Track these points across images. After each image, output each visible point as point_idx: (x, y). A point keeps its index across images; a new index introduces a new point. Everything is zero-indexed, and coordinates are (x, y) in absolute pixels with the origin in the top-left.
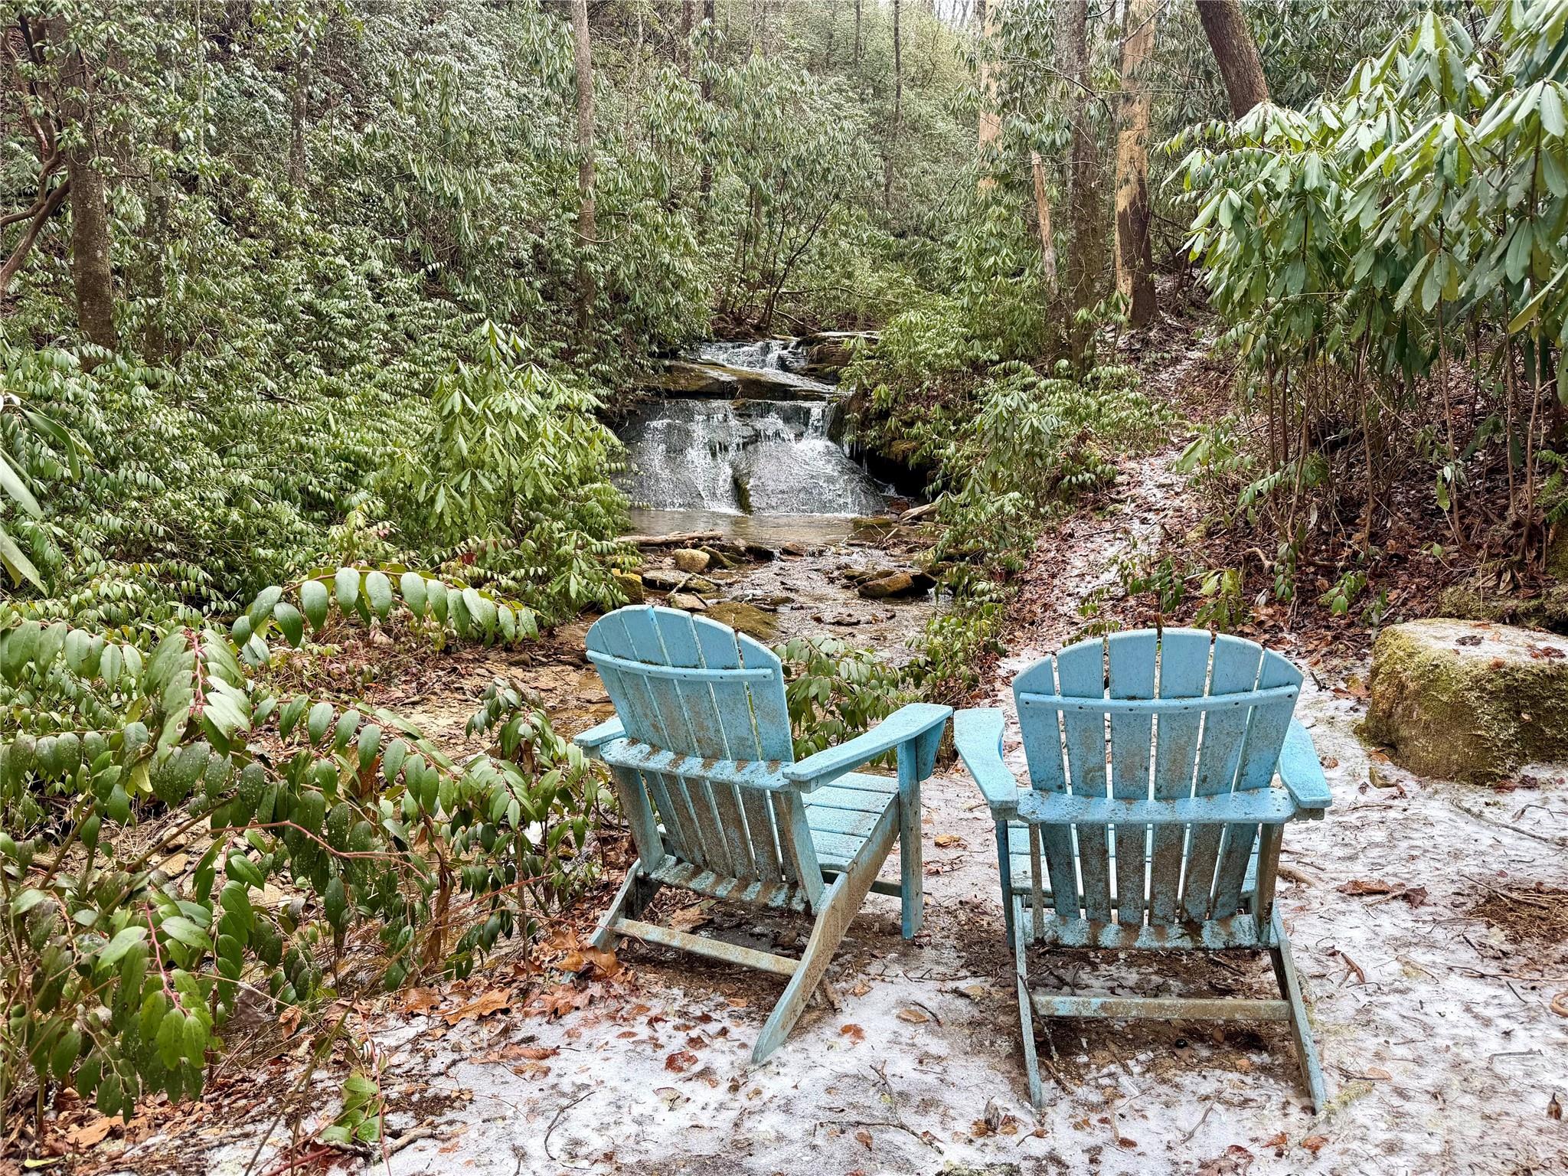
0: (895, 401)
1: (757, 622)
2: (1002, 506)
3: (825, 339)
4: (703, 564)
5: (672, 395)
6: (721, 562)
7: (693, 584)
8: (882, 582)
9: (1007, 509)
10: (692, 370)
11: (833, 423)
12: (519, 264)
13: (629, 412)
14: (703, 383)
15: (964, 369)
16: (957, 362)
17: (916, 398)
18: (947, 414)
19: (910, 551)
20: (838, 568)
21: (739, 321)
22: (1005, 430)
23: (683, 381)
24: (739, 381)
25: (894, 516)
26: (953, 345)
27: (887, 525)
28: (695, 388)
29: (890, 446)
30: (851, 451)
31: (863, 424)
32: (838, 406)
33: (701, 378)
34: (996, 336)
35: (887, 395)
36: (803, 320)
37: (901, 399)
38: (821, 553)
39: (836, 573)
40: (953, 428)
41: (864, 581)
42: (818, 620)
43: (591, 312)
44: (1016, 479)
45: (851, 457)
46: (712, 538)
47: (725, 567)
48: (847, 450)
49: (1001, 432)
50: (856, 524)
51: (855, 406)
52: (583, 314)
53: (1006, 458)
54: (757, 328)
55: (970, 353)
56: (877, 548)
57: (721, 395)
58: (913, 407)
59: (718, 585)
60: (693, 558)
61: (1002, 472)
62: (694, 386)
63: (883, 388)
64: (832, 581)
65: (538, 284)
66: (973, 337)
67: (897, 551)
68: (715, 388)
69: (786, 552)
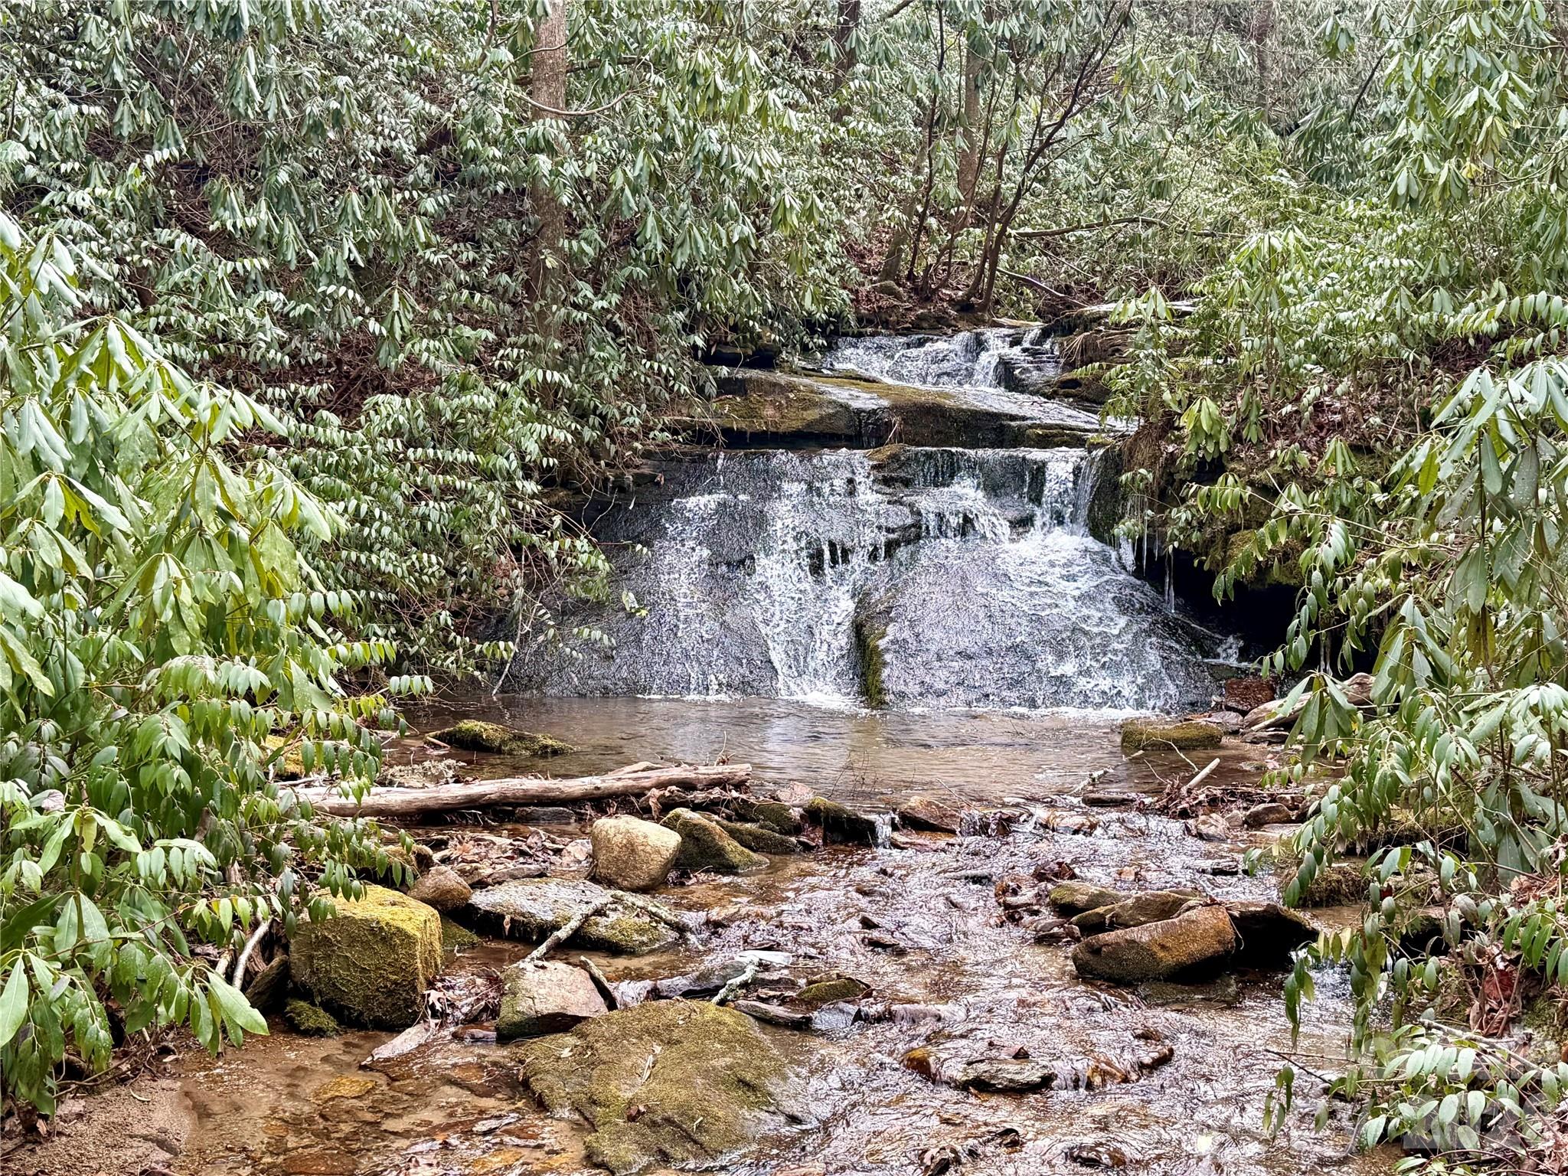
0: (1237, 437)
1: (715, 1079)
2: (1505, 726)
3: (1098, 319)
4: (655, 865)
5: (735, 439)
6: (720, 852)
7: (602, 928)
8: (1143, 934)
9: (1521, 742)
10: (792, 388)
11: (1098, 494)
12: (389, 162)
13: (639, 479)
14: (813, 414)
15: (1408, 355)
16: (1390, 339)
17: (1285, 428)
18: (1366, 464)
19: (1255, 822)
20: (1040, 876)
21: (924, 293)
22: (1507, 480)
23: (769, 412)
24: (895, 409)
25: (1232, 719)
26: (1380, 302)
27: (1210, 741)
28: (796, 425)
29: (1226, 544)
30: (1138, 558)
31: (1162, 494)
32: (1105, 458)
33: (807, 403)
34: (1488, 278)
35: (1217, 422)
36: (1068, 290)
37: (1252, 433)
38: (1005, 826)
39: (1027, 895)
40: (1380, 498)
41: (1096, 926)
42: (920, 1067)
43: (551, 262)
44: (1550, 633)
45: (1138, 573)
46: (721, 783)
47: (730, 869)
48: (1129, 557)
49: (1493, 486)
50: (1130, 738)
51: (1144, 451)
52: (537, 270)
53: (1513, 568)
54: (965, 307)
55: (1424, 318)
56: (1163, 811)
57: (854, 441)
58: (1280, 449)
59: (681, 929)
60: (631, 847)
61: (1508, 613)
62: (793, 422)
63: (1207, 408)
64: (1013, 915)
65: (429, 205)
66: (1431, 283)
67: (1216, 823)
68: (841, 425)
69: (911, 822)
